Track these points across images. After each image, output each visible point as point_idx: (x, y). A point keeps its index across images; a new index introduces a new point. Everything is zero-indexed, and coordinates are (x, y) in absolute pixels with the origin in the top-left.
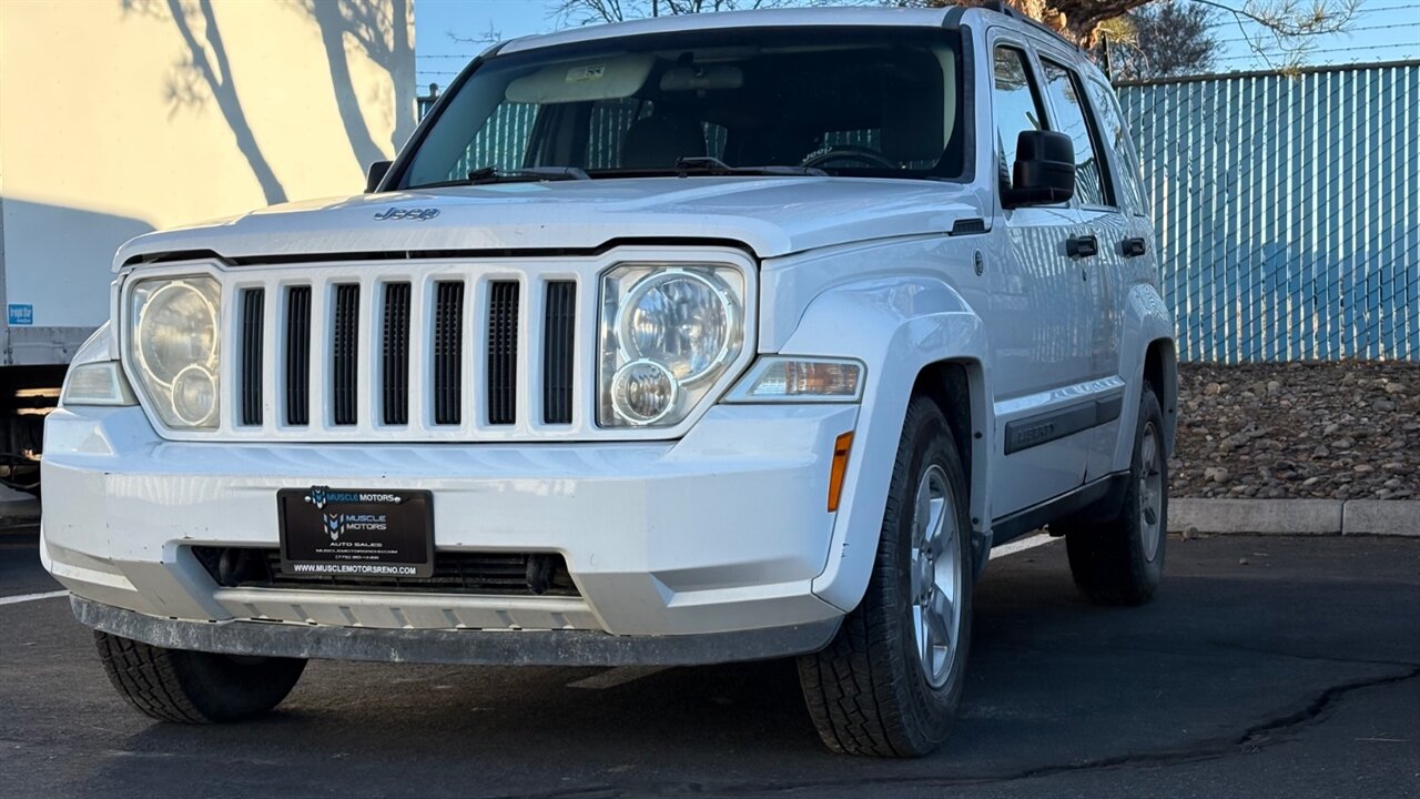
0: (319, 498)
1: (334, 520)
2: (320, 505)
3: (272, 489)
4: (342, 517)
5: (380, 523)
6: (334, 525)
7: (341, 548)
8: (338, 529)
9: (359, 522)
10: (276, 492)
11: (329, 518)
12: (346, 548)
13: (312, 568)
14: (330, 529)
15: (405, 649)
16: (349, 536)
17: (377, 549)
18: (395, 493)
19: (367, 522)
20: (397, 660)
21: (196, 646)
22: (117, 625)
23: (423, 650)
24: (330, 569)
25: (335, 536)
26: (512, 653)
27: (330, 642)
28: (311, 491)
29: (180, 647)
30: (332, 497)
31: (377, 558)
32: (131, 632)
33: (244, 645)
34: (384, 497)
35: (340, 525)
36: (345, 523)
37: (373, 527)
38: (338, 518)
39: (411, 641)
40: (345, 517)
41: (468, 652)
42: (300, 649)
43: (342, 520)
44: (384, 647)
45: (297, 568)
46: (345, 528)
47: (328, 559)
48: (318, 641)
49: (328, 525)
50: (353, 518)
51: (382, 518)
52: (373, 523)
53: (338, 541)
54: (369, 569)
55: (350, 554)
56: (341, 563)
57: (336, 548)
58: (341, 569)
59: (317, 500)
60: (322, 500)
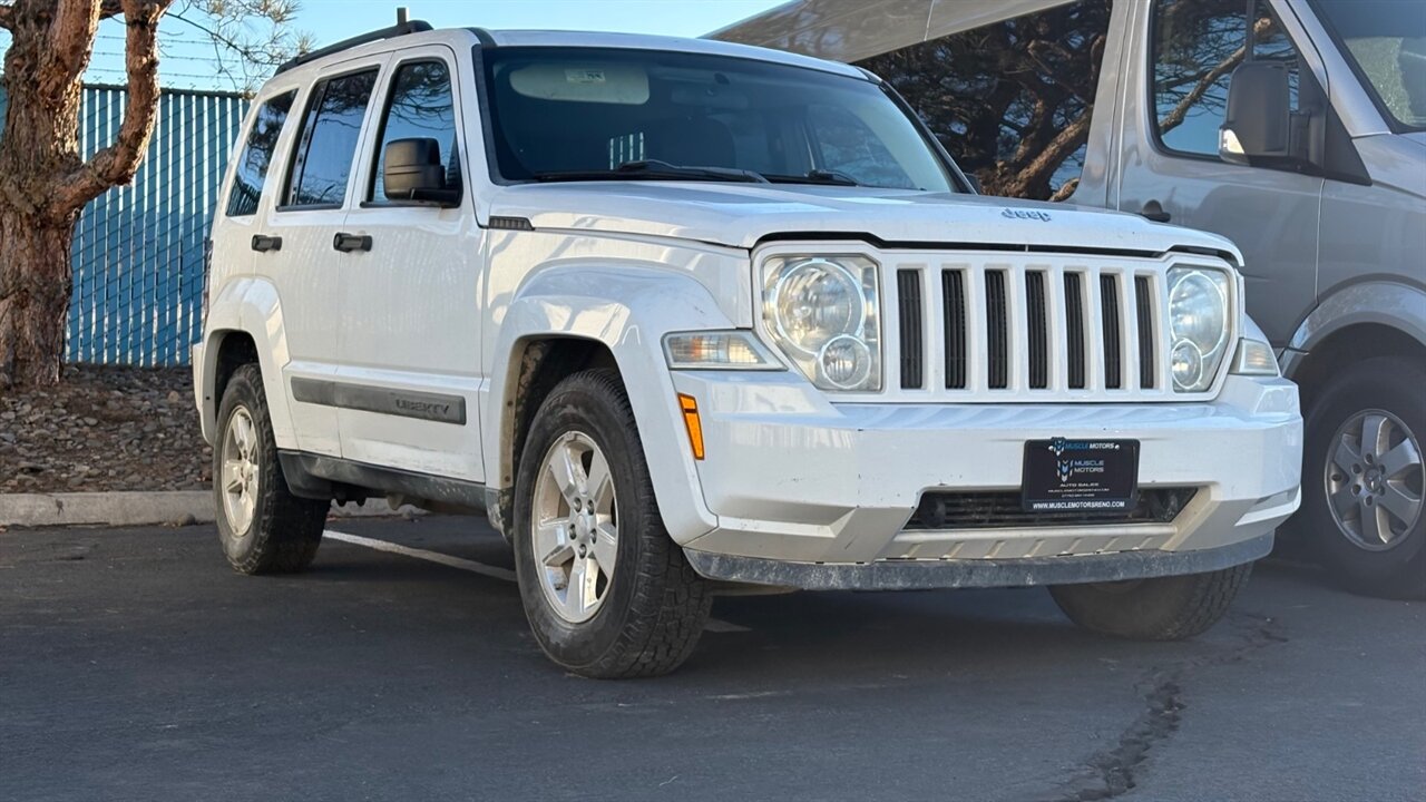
0: (1059, 447)
1: (1065, 466)
2: (1058, 453)
3: (1019, 440)
4: (1072, 463)
5: (1099, 467)
6: (1065, 469)
7: (1069, 488)
8: (1068, 472)
9: (1084, 467)
10: (1023, 443)
11: (1062, 464)
12: (1071, 488)
13: (1045, 506)
14: (1062, 473)
16: (1075, 478)
17: (1095, 487)
18: (1116, 442)
19: (1090, 466)
20: (1031, 583)
21: (857, 585)
22: (761, 574)
24: (1059, 505)
25: (1064, 478)
28: (1053, 441)
29: (841, 587)
30: (1069, 446)
31: (1095, 495)
32: (780, 579)
33: (904, 581)
34: (1107, 446)
35: (1069, 469)
36: (1074, 467)
37: (1095, 470)
38: (1069, 464)
40: (1074, 463)
42: (954, 580)
45: (1035, 506)
46: (1073, 471)
47: (1057, 498)
48: (970, 573)
49: (1061, 469)
50: (1080, 463)
51: (1101, 463)
52: (1094, 467)
53: (1066, 483)
54: (1088, 504)
55: (1074, 493)
56: (1068, 500)
57: (1063, 489)
58: (1067, 506)
59: (1057, 449)
60: (1061, 449)
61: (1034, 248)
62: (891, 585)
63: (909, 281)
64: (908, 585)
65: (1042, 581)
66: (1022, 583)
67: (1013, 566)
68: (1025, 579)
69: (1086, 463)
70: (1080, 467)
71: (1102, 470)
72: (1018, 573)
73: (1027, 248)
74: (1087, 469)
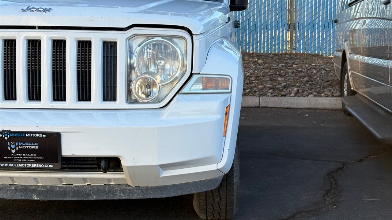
0: (6, 135)
1: (13, 145)
2: (6, 138)
4: (17, 143)
5: (35, 146)
6: (13, 147)
7: (17, 156)
8: (15, 148)
9: (25, 145)
11: (11, 144)
12: (19, 156)
13: (2, 165)
14: (11, 148)
15: (40, 194)
16: (20, 151)
17: (34, 157)
18: (43, 133)
19: (29, 145)
20: (36, 199)
23: (48, 195)
24: (11, 165)
25: (13, 151)
26: (89, 195)
27: (4, 191)
28: (2, 132)
30: (12, 135)
31: (34, 160)
34: (38, 135)
35: (16, 147)
36: (18, 146)
37: (32, 147)
38: (15, 144)
39: (42, 191)
40: (18, 144)
41: (69, 195)
43: (17, 144)
44: (30, 194)
46: (18, 148)
47: (11, 161)
49: (10, 146)
50: (22, 144)
51: (36, 144)
52: (32, 146)
53: (15, 153)
54: (30, 165)
55: (21, 159)
56: (17, 162)
57: (14, 156)
58: (16, 165)
59: (5, 136)
60: (7, 136)
65: (41, 198)
67: (25, 189)
69: (27, 144)
70: (23, 146)
71: (37, 148)
73: (37, 28)
74: (27, 147)
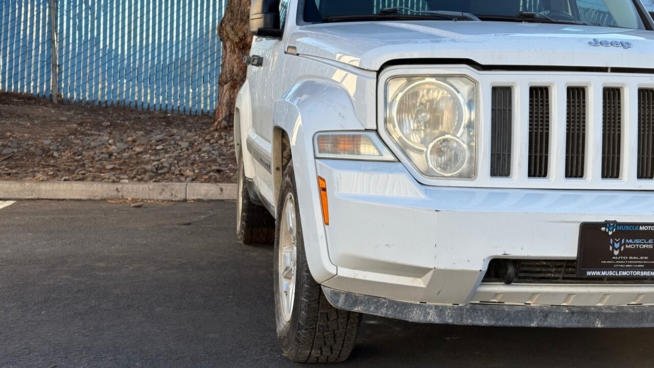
0: (611, 228)
1: (617, 243)
2: (610, 233)
3: (578, 222)
4: (623, 240)
5: (649, 244)
6: (617, 246)
7: (620, 260)
8: (620, 248)
9: (635, 244)
10: (580, 224)
11: (614, 241)
12: (623, 260)
13: (598, 273)
14: (614, 248)
16: (626, 252)
17: (644, 260)
19: (640, 244)
20: (599, 326)
21: (450, 321)
22: (375, 308)
23: (618, 319)
24: (611, 273)
25: (616, 253)
28: (606, 224)
29: (437, 322)
30: (621, 228)
31: (644, 266)
32: (389, 313)
33: (489, 320)
35: (621, 246)
36: (625, 244)
37: (644, 246)
38: (620, 241)
39: (611, 314)
40: (625, 241)
41: (647, 320)
42: (531, 321)
43: (623, 242)
44: (592, 318)
45: (589, 273)
46: (625, 247)
47: (610, 267)
48: (546, 316)
49: (613, 245)
50: (631, 241)
51: (650, 241)
52: (644, 244)
53: (618, 256)
54: (638, 273)
55: (626, 264)
56: (618, 269)
57: (615, 260)
58: (618, 273)
59: (609, 230)
60: (613, 230)
61: (615, 70)
62: (478, 323)
63: (502, 96)
64: (493, 323)
65: (608, 325)
66: (591, 326)
67: (584, 312)
68: (594, 323)
69: (637, 241)
70: (631, 244)
71: (651, 246)
72: (588, 318)
73: (609, 70)
74: (637, 245)
